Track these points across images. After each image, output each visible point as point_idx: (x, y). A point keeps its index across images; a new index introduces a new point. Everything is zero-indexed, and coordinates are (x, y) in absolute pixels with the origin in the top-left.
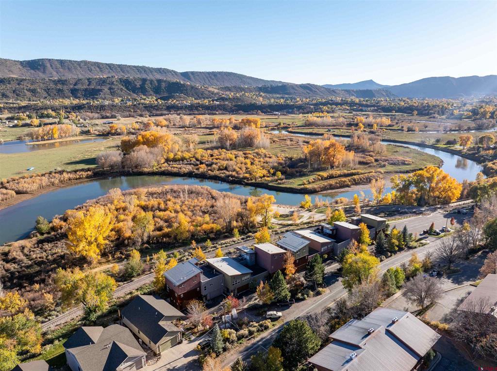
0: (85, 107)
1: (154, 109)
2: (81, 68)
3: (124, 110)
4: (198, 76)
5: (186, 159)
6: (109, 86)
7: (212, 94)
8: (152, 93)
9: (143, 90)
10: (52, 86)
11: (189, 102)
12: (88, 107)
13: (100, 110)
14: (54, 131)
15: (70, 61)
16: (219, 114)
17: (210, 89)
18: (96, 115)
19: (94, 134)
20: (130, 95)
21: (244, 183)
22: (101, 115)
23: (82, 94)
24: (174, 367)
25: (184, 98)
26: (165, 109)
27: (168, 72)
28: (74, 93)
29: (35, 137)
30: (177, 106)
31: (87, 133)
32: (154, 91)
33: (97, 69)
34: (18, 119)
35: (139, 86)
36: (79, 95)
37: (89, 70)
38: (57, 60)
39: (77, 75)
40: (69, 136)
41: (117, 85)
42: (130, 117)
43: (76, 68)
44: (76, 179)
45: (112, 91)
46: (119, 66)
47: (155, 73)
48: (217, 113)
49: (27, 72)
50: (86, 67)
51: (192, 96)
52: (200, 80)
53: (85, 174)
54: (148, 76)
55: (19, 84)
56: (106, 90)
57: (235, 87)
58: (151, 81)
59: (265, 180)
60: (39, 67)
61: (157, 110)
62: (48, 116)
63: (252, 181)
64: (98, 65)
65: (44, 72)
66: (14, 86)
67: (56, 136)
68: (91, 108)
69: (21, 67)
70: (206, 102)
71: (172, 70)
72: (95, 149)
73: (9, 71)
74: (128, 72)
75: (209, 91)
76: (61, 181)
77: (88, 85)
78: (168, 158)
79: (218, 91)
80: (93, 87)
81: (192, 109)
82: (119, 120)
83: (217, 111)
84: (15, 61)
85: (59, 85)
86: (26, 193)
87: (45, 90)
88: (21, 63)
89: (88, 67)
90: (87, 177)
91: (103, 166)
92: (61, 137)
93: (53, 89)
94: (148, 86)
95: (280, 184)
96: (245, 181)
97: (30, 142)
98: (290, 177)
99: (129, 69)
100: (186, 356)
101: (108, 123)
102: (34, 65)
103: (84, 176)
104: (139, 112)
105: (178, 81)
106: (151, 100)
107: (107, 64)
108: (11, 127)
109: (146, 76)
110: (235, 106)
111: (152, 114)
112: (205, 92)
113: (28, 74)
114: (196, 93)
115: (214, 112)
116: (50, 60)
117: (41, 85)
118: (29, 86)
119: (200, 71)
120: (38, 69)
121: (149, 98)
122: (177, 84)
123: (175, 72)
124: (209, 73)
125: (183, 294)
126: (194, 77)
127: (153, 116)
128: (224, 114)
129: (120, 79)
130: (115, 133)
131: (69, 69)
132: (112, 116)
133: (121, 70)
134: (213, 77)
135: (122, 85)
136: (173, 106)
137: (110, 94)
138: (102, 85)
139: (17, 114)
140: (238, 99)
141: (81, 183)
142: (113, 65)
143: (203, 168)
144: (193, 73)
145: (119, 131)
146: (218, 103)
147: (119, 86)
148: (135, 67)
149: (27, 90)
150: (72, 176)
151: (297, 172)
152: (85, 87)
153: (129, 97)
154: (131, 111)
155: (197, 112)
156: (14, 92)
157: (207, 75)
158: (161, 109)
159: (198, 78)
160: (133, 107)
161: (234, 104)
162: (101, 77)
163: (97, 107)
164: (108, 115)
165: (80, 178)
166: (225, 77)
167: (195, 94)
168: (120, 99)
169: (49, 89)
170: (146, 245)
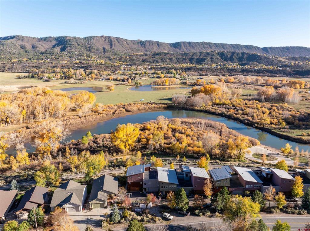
0: (192, 69)
1: (233, 71)
2: (199, 46)
3: (214, 71)
4: (274, 50)
5: (226, 105)
6: (211, 57)
7: (280, 62)
8: (237, 61)
9: (231, 59)
10: (181, 56)
11: (259, 67)
12: (194, 69)
13: (200, 71)
14: (166, 81)
15: (194, 42)
16: (279, 76)
17: (280, 59)
18: (197, 74)
19: (188, 84)
20: (222, 62)
21: (254, 126)
22: (200, 74)
23: (195, 61)
24: (91, 219)
25: (256, 64)
26: (241, 72)
27: (253, 48)
28: (191, 60)
29: (157, 84)
30: (249, 70)
31: (185, 83)
32: (238, 60)
33: (209, 47)
34: (157, 74)
35: (229, 57)
36: (193, 62)
37: (204, 47)
38: (187, 42)
39: (197, 50)
40: (174, 85)
41: (216, 56)
42: (216, 75)
43: (196, 47)
44: (158, 108)
45: (212, 59)
46: (222, 44)
47: (244, 49)
48: (278, 75)
49: (172, 49)
50: (202, 45)
51: (265, 63)
52: (275, 53)
53: (163, 106)
54: (239, 50)
55: (165, 56)
56: (209, 59)
57: (301, 58)
58: (238, 54)
59: (272, 127)
60: (178, 46)
61: (235, 72)
62: (171, 73)
63: (261, 126)
64: (209, 44)
65: (180, 49)
66: (163, 56)
67: (167, 84)
68: (195, 69)
69: (169, 47)
70: (271, 68)
71: (256, 47)
72: (181, 93)
73: (164, 49)
74: (226, 48)
75: (278, 61)
76: (149, 108)
77: (199, 56)
78: (215, 102)
79: (285, 60)
80: (202, 57)
81: (259, 72)
82: (209, 77)
83: (278, 74)
84: (167, 43)
85: (184, 56)
86: (130, 111)
87: (176, 59)
88: (170, 44)
89: (203, 46)
90: (164, 108)
91: (174, 102)
92: (169, 85)
93: (180, 58)
94: (235, 57)
95: (281, 131)
96: (256, 125)
97: (153, 86)
98: (295, 128)
99: (227, 46)
100: (101, 216)
101: (200, 79)
102: (176, 45)
103: (162, 107)
104: (223, 73)
105: (256, 53)
106: (235, 65)
107: (214, 43)
108: (152, 78)
109: (238, 50)
110: (293, 71)
111: (231, 74)
112: (274, 61)
113: (172, 51)
114: (268, 62)
115: (275, 75)
116: (184, 42)
117: (175, 56)
118: (169, 56)
119: (276, 46)
120: (177, 47)
121: (234, 64)
122: (255, 55)
123: (258, 48)
124: (283, 48)
125: (131, 182)
126: (271, 51)
127: (231, 75)
128: (282, 77)
129: (218, 52)
130: (199, 85)
131: (193, 47)
132: (206, 74)
133: (223, 47)
134: (286, 50)
135: (219, 56)
136: (247, 70)
137: (211, 61)
138: (207, 56)
139: (157, 72)
140: (298, 66)
141: (160, 110)
142: (218, 44)
143: (232, 112)
144: (270, 48)
145: (201, 83)
146: (281, 69)
147: (217, 56)
148: (231, 45)
149: (168, 59)
150: (156, 106)
151: (304, 125)
152: (197, 57)
153: (222, 64)
154: (218, 72)
155: (262, 75)
156: (162, 59)
157: (282, 49)
158: (238, 72)
159: (274, 51)
160: (220, 69)
161: (293, 70)
162: (208, 51)
163: (199, 69)
164: (204, 74)
165: (160, 108)
166: (296, 50)
167: (266, 62)
168: (216, 64)
169: (178, 58)
170: (156, 151)
